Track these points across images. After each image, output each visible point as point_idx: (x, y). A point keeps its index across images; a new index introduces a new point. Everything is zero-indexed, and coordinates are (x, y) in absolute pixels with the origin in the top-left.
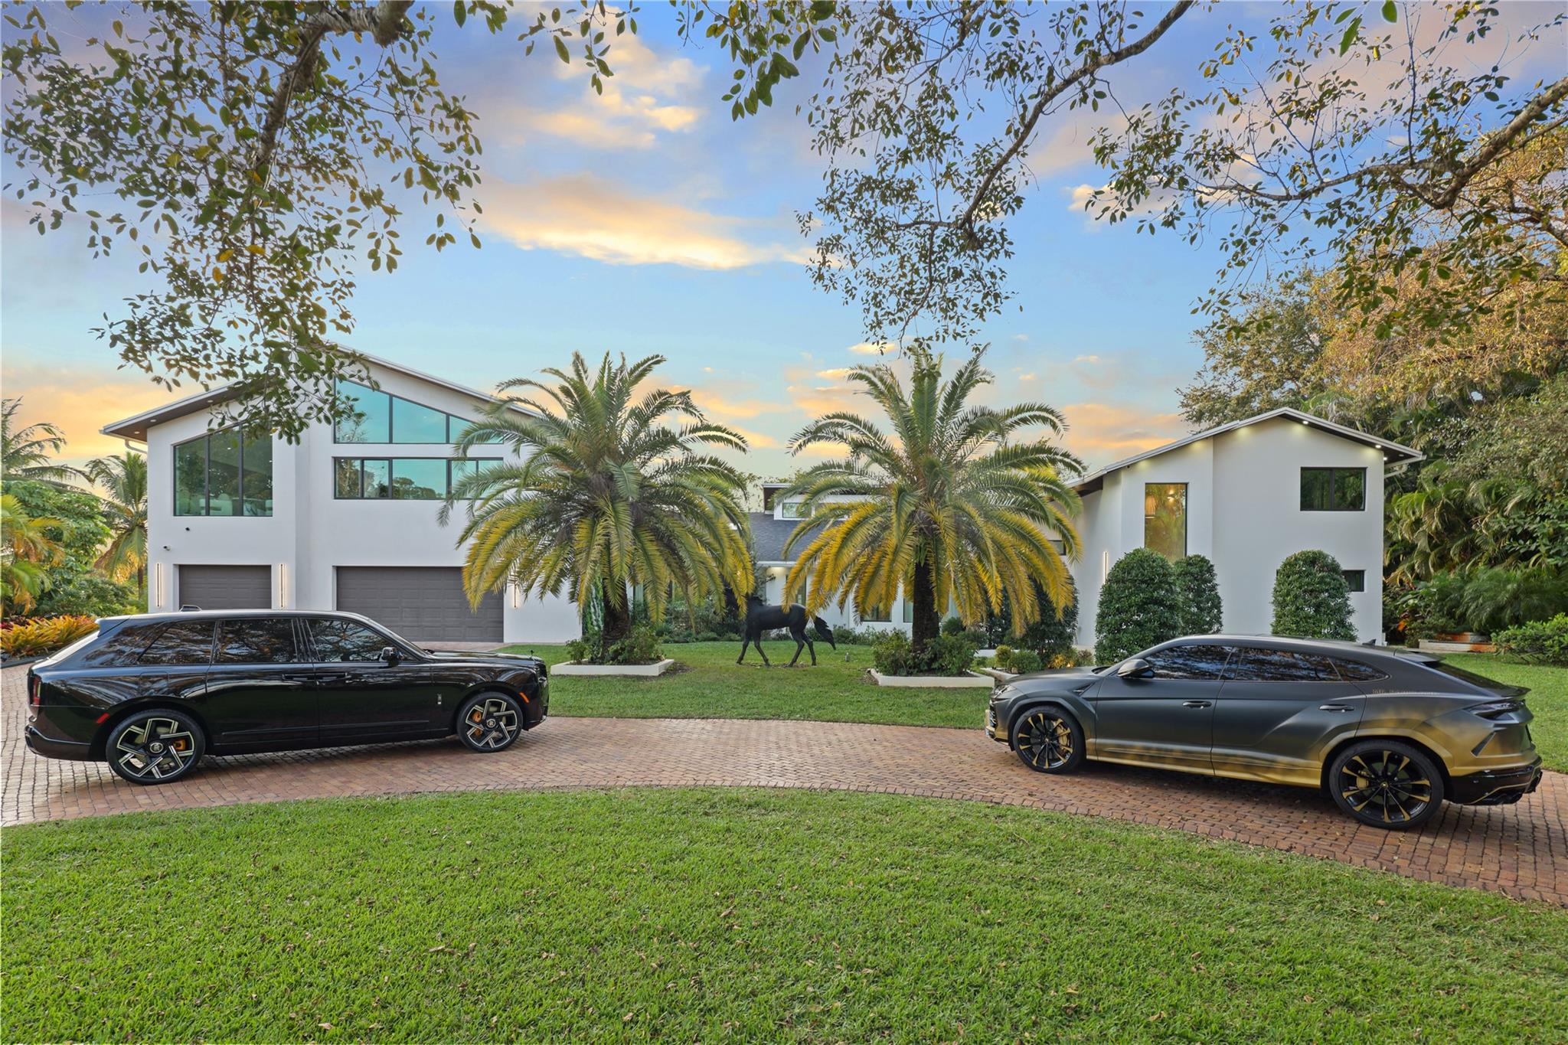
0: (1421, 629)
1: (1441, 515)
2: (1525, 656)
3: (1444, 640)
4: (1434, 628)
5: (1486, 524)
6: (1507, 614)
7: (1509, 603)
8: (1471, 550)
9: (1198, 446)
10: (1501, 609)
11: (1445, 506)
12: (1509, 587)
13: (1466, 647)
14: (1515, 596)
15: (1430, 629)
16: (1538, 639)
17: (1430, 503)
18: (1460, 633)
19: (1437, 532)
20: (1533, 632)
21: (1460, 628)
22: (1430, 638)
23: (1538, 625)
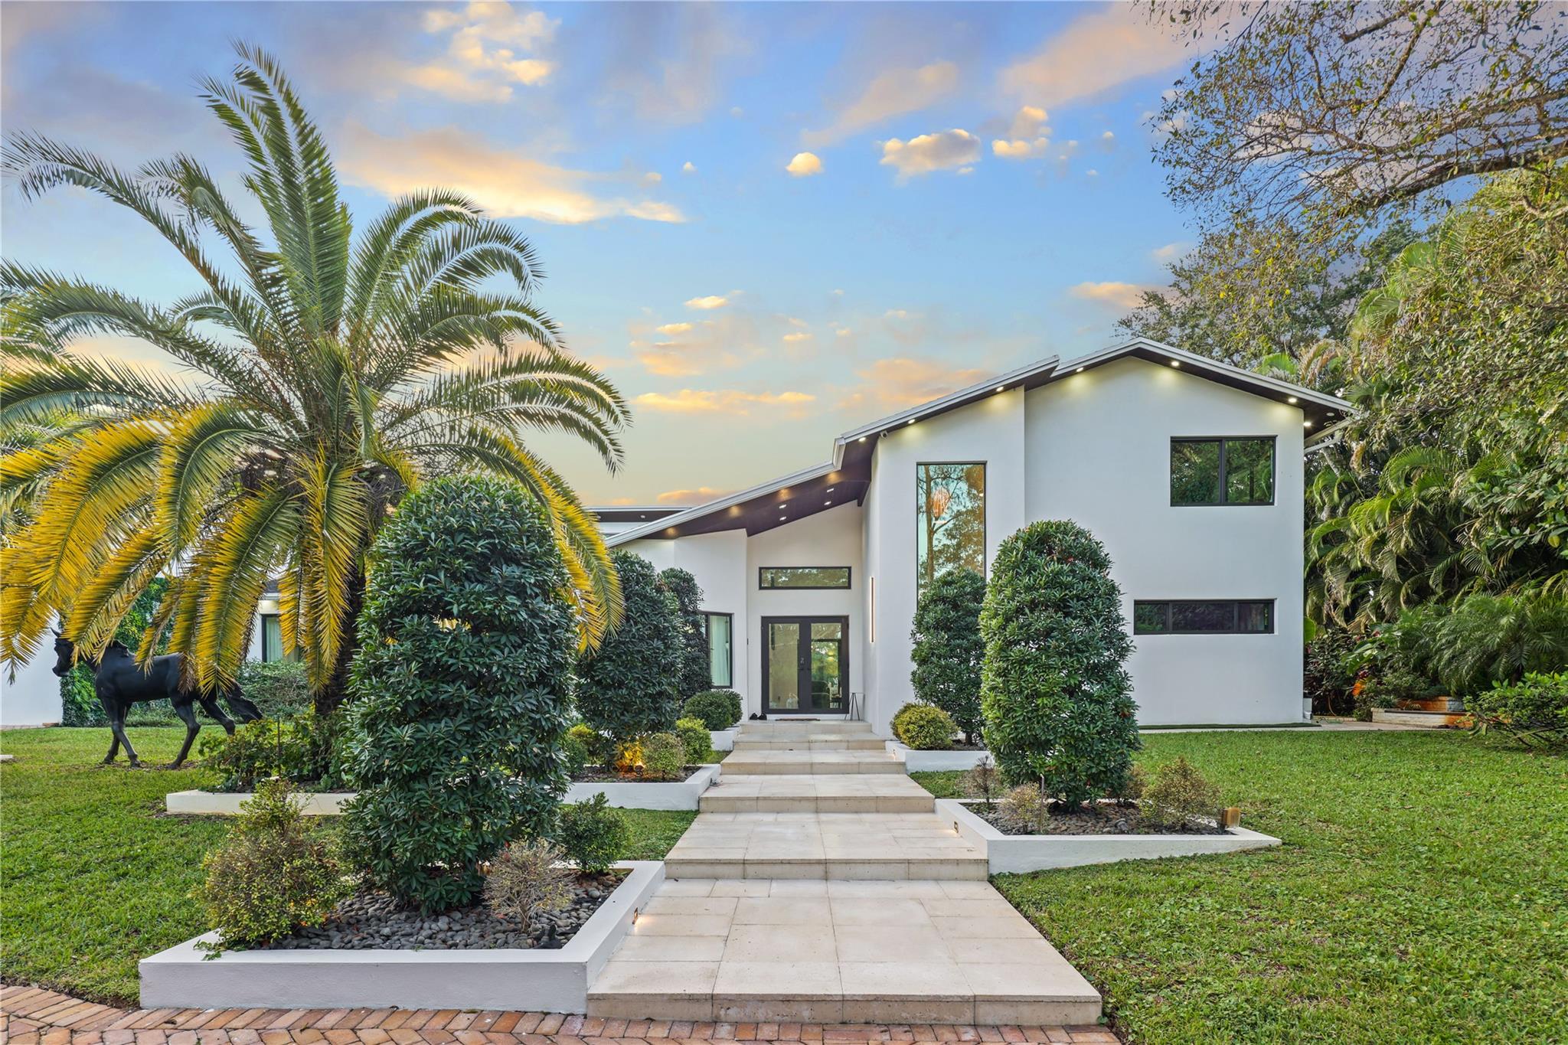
0: (1378, 693)
1: (1412, 525)
2: (1525, 735)
3: (1410, 710)
4: (1396, 691)
5: (1477, 533)
6: (1502, 665)
7: (1504, 646)
8: (1458, 578)
9: (999, 402)
10: (1492, 657)
11: (1419, 513)
12: (1504, 621)
13: (1438, 720)
14: (1515, 636)
15: (1388, 692)
16: (1546, 705)
17: (1397, 510)
18: (1433, 698)
19: (1409, 551)
20: (1537, 691)
21: (1433, 690)
22: (1388, 706)
23: (1545, 679)
